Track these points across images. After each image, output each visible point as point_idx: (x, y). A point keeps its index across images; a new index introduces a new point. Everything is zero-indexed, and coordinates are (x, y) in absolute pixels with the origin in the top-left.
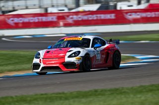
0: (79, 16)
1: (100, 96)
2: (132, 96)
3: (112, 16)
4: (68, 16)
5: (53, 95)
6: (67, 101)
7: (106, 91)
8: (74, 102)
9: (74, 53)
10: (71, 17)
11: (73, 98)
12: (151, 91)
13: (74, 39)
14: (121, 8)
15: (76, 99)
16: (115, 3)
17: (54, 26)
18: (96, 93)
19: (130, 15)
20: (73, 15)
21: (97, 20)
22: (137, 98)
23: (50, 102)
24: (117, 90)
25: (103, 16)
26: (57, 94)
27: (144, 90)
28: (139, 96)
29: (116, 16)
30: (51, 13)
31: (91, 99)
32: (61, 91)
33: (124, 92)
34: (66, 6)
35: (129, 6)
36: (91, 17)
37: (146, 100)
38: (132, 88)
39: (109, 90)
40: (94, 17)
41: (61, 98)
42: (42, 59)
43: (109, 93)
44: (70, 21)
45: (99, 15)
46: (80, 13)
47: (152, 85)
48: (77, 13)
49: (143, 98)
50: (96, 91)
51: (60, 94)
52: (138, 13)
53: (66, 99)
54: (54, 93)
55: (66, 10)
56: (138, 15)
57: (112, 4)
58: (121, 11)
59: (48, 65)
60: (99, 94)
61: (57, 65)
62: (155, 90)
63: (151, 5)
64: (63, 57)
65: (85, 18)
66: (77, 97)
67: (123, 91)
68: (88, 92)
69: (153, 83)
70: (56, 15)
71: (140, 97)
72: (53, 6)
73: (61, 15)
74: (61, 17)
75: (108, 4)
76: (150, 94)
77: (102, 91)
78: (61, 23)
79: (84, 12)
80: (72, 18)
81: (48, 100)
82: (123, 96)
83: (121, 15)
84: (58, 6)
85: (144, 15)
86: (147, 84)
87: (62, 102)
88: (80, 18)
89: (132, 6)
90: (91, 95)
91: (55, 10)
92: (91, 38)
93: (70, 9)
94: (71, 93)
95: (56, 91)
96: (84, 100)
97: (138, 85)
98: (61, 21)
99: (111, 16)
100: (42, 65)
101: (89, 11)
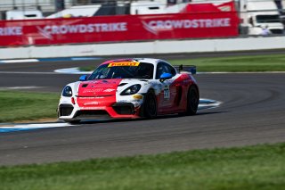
0: (63, 26)
1: (101, 172)
2: (158, 170)
3: (122, 27)
4: (43, 27)
5: (17, 170)
6: (42, 181)
7: (110, 161)
8: (55, 181)
9: (131, 88)
10: (48, 27)
11: (52, 174)
12: (192, 161)
13: (126, 64)
14: (137, 11)
15: (58, 177)
16: (127, 2)
17: (17, 45)
18: (93, 166)
19: (154, 25)
20: (51, 25)
21: (94, 33)
22: (167, 174)
23: (12, 181)
24: (130, 159)
25: (105, 27)
26: (24, 167)
27: (180, 161)
28: (170, 171)
29: (128, 26)
30: (12, 21)
31: (86, 176)
32: (30, 163)
33: (144, 164)
34: (39, 8)
35: (151, 8)
36: (83, 29)
37: (184, 178)
38: (158, 157)
39: (117, 161)
40: (90, 28)
41: (30, 175)
42: (75, 98)
43: (116, 164)
44: (45, 35)
45: (97, 25)
46: (64, 21)
47: (194, 152)
48: (59, 21)
49: (177, 175)
50: (94, 162)
51: (29, 167)
52: (168, 22)
53: (40, 176)
54: (17, 166)
55: (39, 16)
56: (168, 24)
57: (122, 5)
58: (137, 18)
59: (87, 108)
60: (99, 168)
61: (104, 108)
62: (199, 160)
63: (191, 7)
64: (113, 95)
65: (73, 29)
66: (59, 173)
67: (142, 161)
68: (80, 164)
69: (196, 148)
70: (22, 24)
71: (173, 174)
72: (15, 8)
73: (29, 24)
74: (30, 28)
75: (115, 4)
76: (190, 167)
77: (104, 161)
78: (31, 40)
79: (72, 18)
80: (50, 30)
81: (8, 179)
82: (141, 171)
83: (138, 25)
84: (24, 8)
85: (178, 24)
86: (185, 150)
87: (32, 181)
88: (64, 29)
89: (157, 8)
90: (83, 169)
91: (18, 16)
92: (154, 62)
93: (45, 14)
94: (50, 165)
95: (22, 161)
96: (71, 178)
97: (169, 151)
98: (30, 35)
99: (119, 27)
100: (77, 108)
101: (80, 17)
